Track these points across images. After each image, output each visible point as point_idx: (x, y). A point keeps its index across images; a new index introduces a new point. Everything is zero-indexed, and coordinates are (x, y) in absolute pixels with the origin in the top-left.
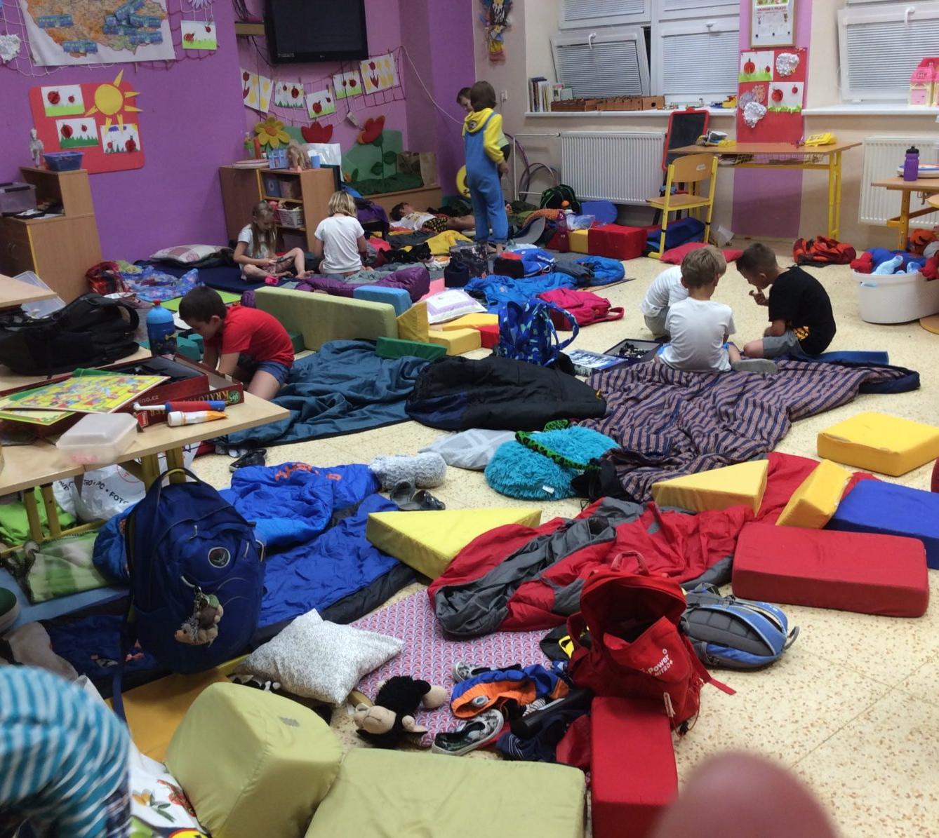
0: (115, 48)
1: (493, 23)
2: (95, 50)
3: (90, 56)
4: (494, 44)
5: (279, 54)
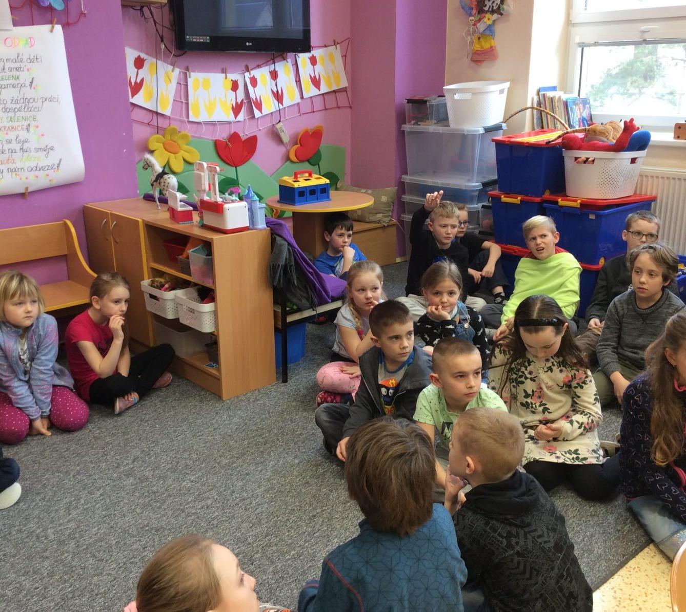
1: (481, 11)
4: (481, 39)
5: (188, 37)
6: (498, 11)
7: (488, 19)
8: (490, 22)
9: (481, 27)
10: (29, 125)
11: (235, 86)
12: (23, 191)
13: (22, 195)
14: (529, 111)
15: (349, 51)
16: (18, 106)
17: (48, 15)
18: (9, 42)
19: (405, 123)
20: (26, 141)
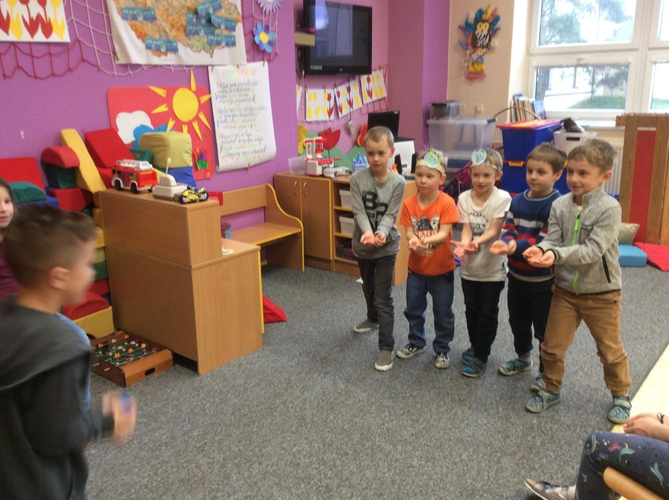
0: (194, 49)
1: (474, 47)
2: (175, 50)
3: (171, 56)
4: (475, 65)
5: (311, 67)
6: (488, 46)
7: (480, 52)
8: (480, 54)
9: (475, 56)
10: (252, 125)
11: (329, 98)
12: (246, 166)
13: (246, 169)
14: (509, 111)
15: (387, 74)
16: (247, 113)
17: (261, 56)
18: (244, 73)
19: (429, 118)
20: (250, 135)
